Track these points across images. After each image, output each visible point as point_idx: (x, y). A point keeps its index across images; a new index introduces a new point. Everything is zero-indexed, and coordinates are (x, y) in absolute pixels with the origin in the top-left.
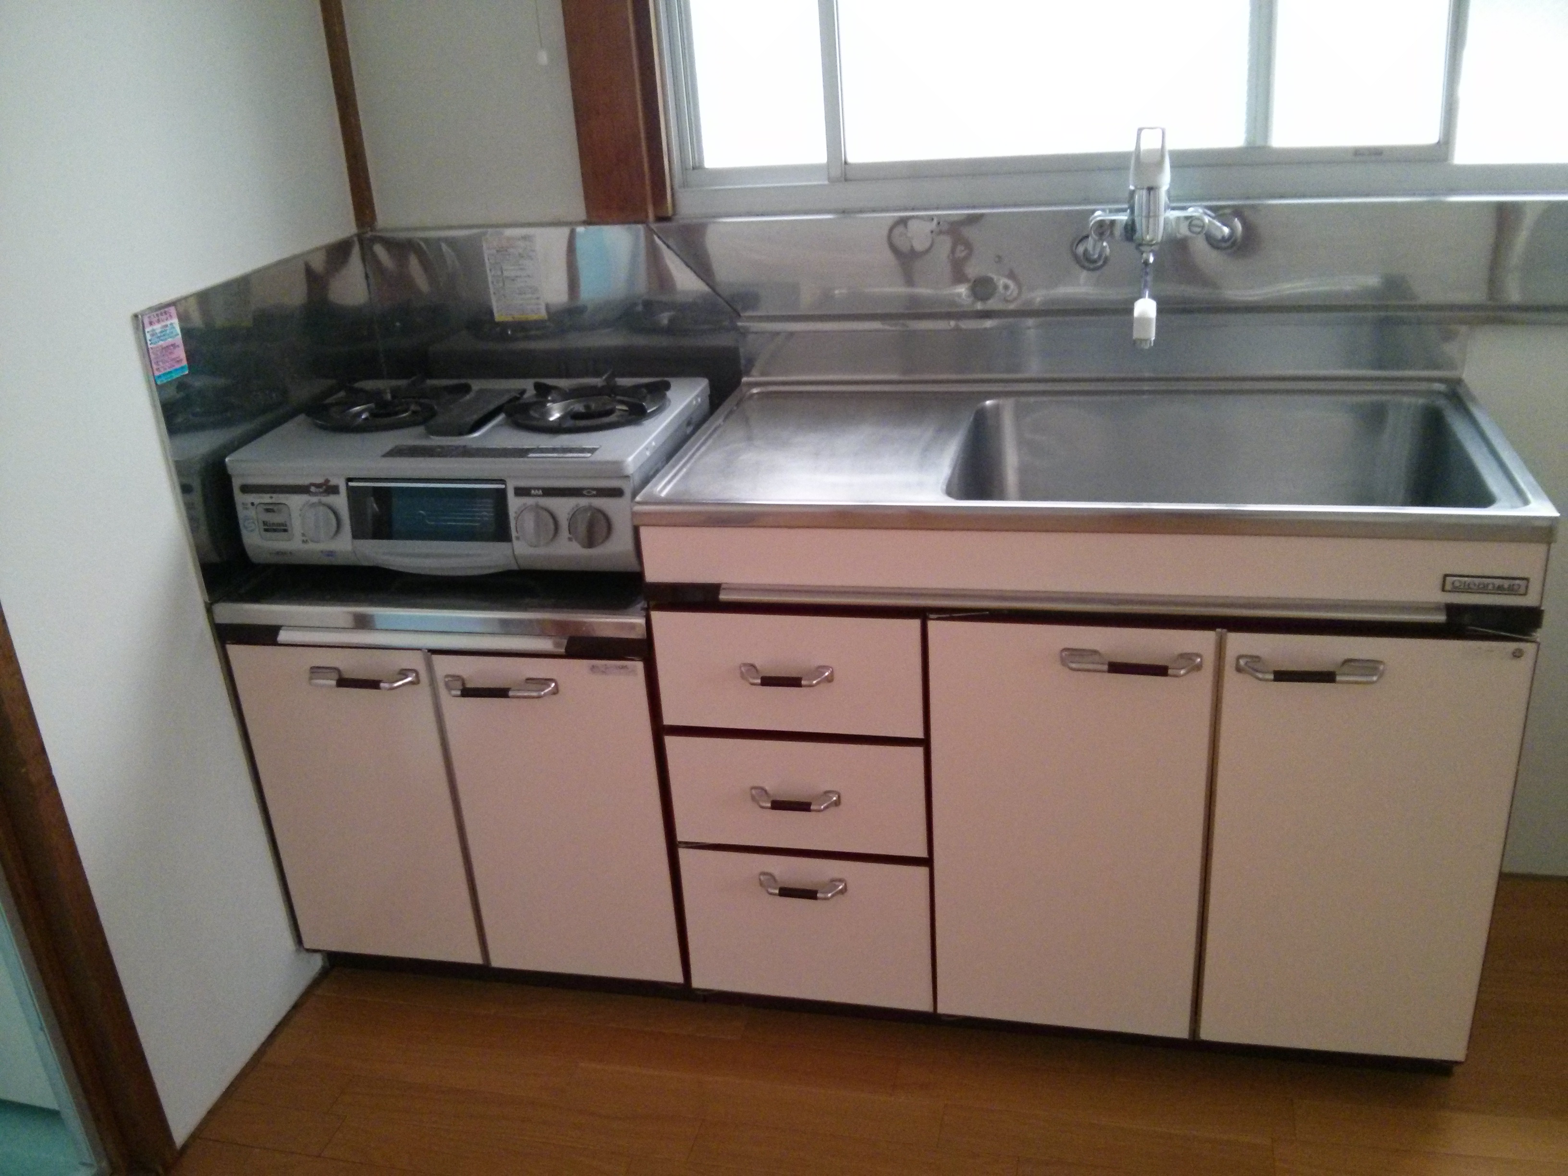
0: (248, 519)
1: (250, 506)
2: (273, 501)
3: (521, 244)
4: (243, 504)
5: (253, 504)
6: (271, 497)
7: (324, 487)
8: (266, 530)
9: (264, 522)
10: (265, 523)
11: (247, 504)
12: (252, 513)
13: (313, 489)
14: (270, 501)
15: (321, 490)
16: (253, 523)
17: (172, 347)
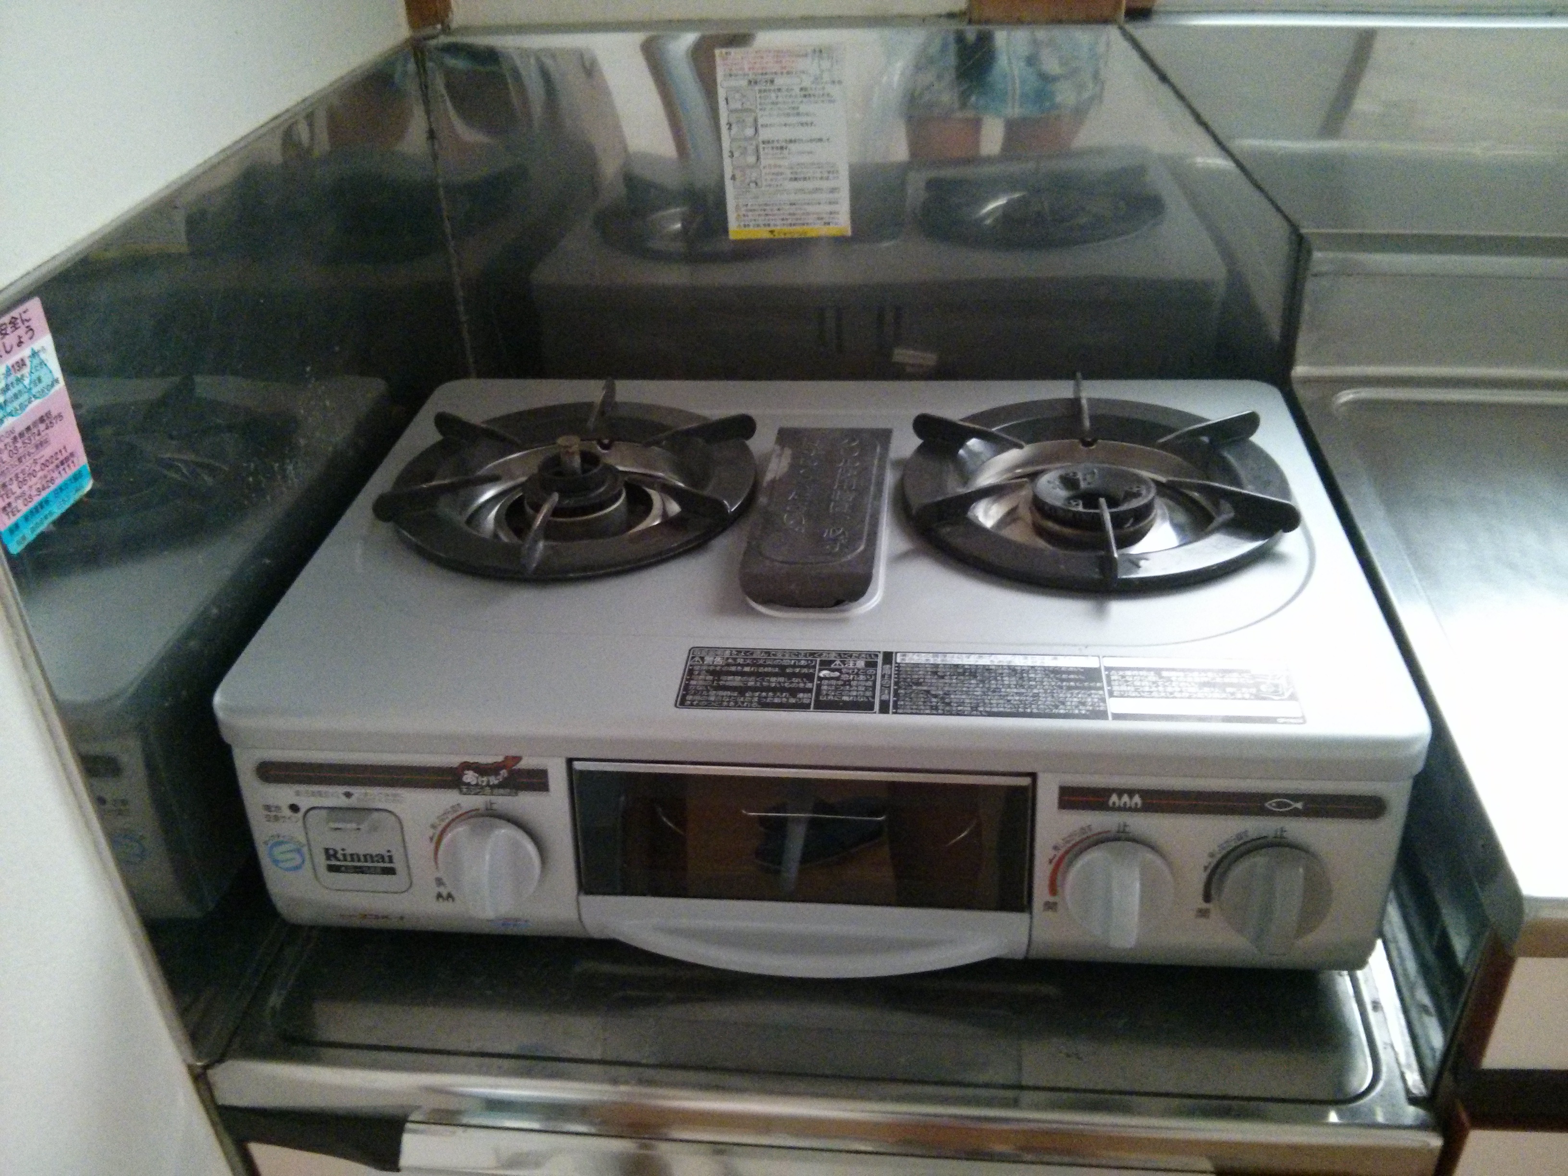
0: (281, 843)
1: (287, 812)
2: (352, 802)
3: (811, 66)
4: (268, 808)
5: (294, 808)
6: (348, 795)
7: (504, 773)
8: (332, 869)
9: (327, 850)
10: (330, 854)
11: (278, 808)
12: (292, 828)
13: (470, 777)
14: (343, 802)
15: (494, 780)
16: (299, 851)
17: (42, 427)
